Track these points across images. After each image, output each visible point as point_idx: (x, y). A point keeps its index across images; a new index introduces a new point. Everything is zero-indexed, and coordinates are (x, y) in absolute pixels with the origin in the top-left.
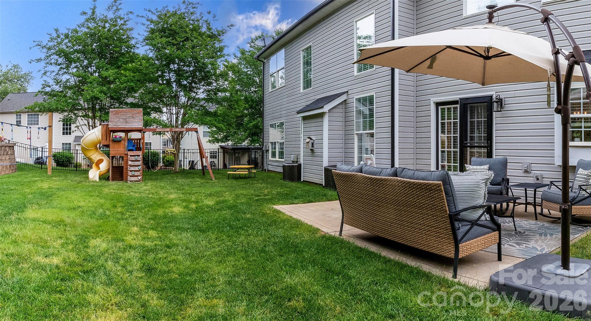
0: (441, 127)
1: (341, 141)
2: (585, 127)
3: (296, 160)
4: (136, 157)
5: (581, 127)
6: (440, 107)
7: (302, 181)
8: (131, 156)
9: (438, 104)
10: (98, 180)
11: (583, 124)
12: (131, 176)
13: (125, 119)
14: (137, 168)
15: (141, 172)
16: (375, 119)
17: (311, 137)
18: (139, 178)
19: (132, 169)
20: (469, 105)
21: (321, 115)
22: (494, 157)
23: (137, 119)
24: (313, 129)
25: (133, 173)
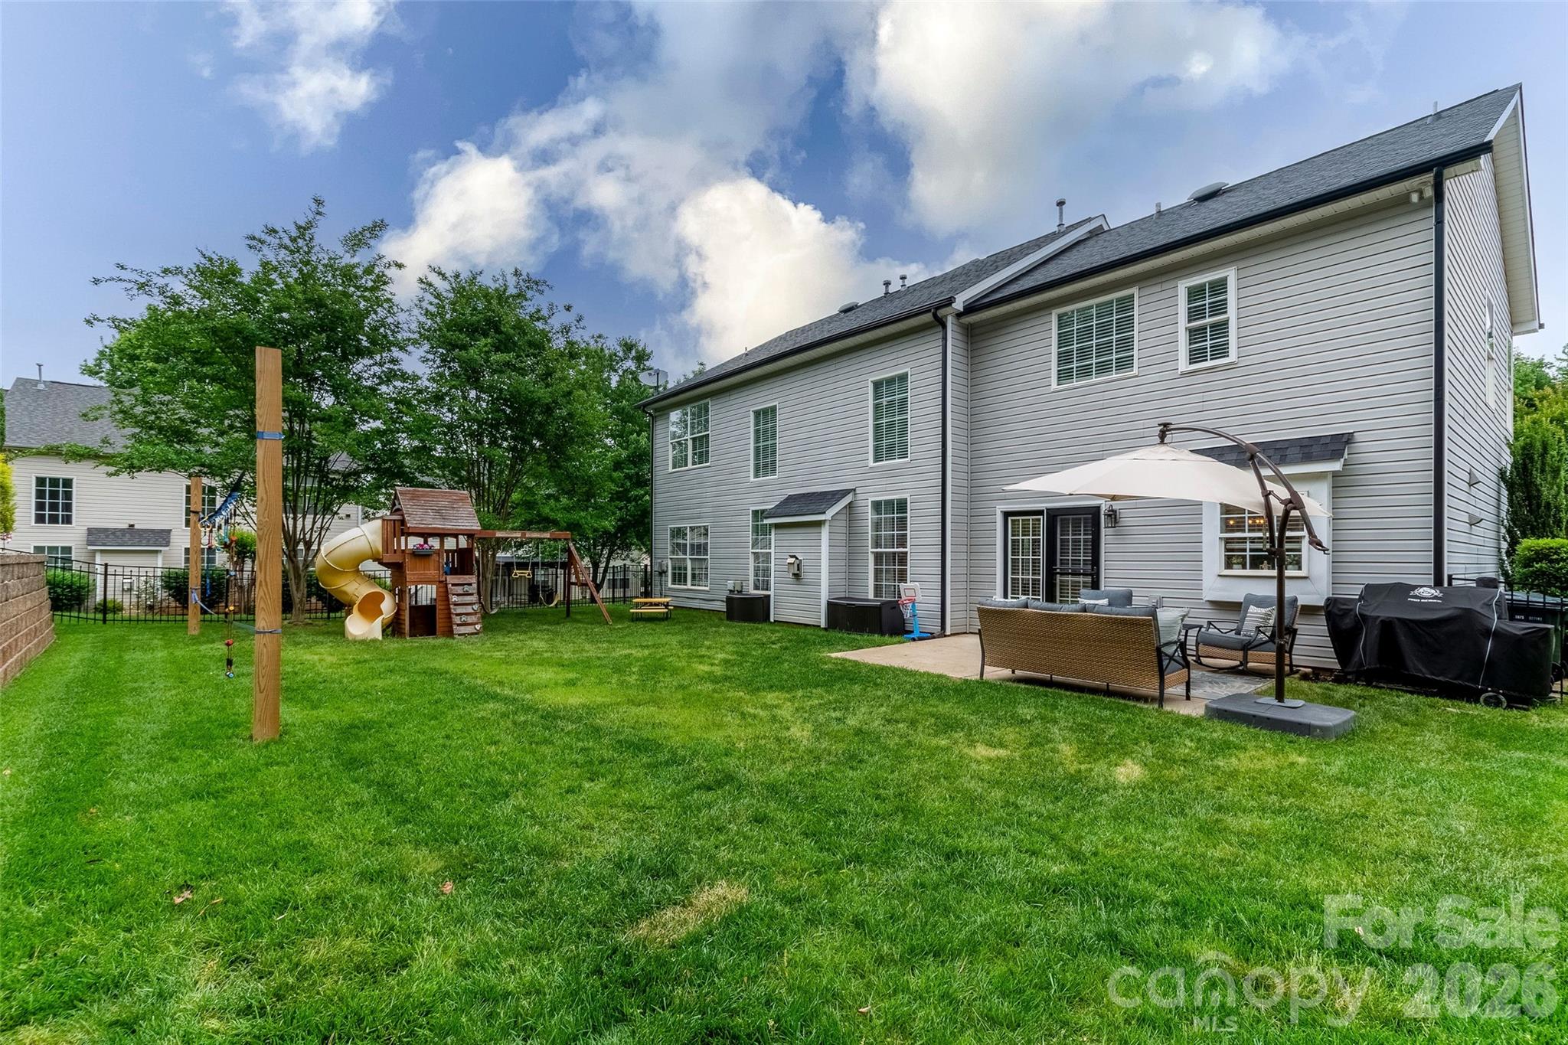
0: (1011, 548)
1: (843, 563)
2: (1251, 550)
3: (738, 588)
4: (466, 588)
5: (1245, 550)
6: (1010, 518)
7: (772, 620)
8: (453, 585)
9: (1007, 515)
10: (380, 638)
11: (1248, 546)
12: (458, 625)
13: (437, 511)
14: (469, 609)
15: (479, 615)
16: (908, 532)
17: (797, 555)
18: (478, 627)
19: (460, 610)
20: (1059, 518)
21: (819, 524)
22: (1103, 588)
23: (463, 513)
24: (799, 543)
25: (464, 618)
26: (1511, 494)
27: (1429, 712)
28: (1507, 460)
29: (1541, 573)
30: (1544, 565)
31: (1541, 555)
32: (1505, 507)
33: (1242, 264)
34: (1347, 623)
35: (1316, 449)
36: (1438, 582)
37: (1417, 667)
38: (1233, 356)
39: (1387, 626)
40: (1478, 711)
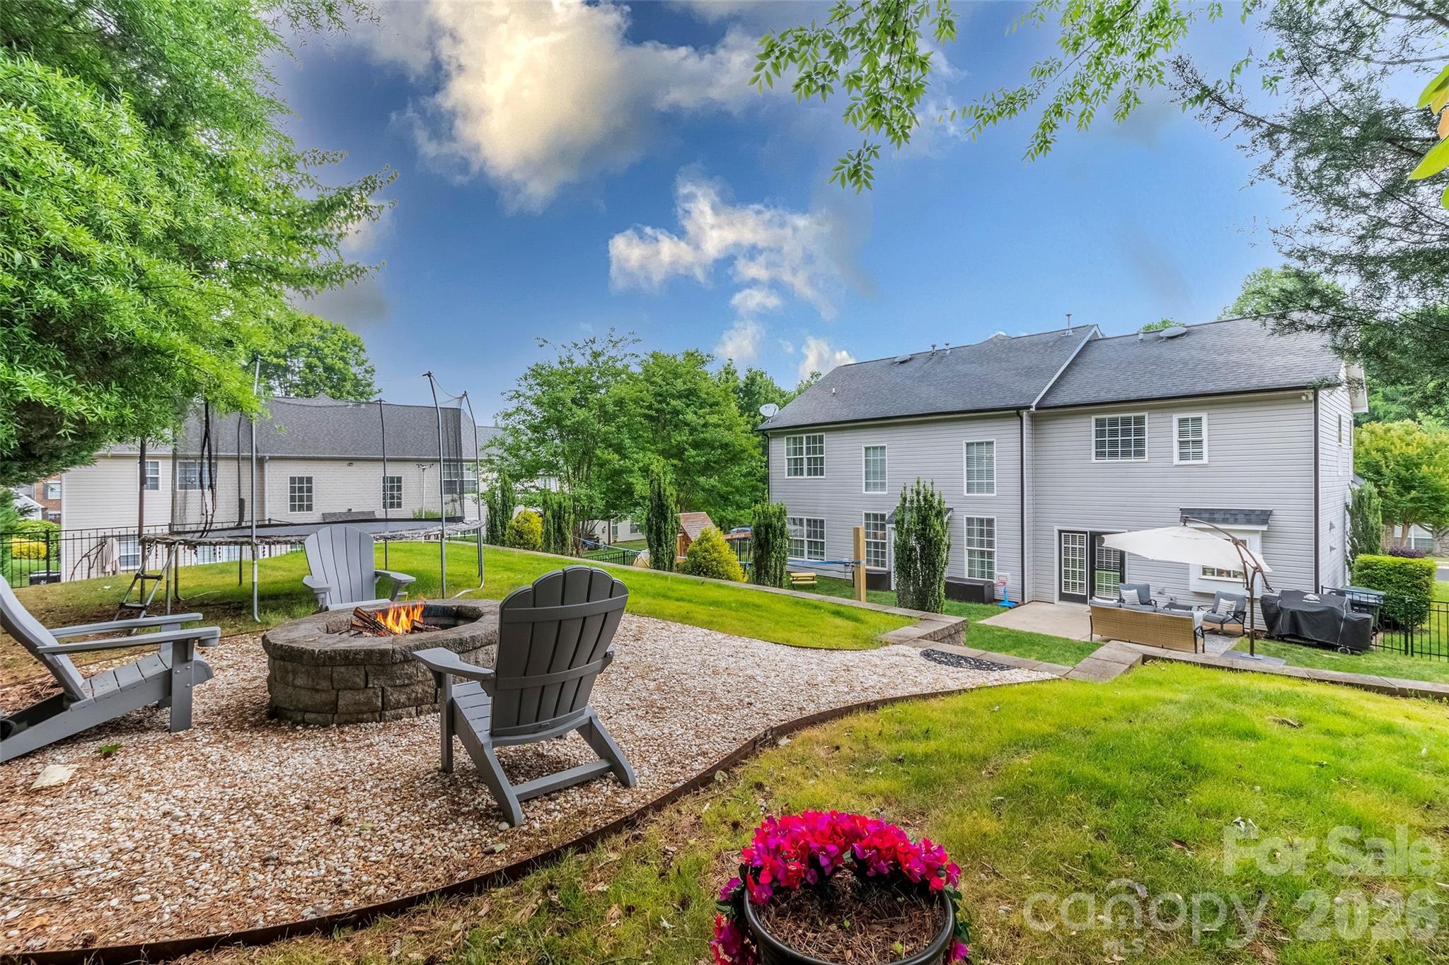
0: (1063, 551)
6: (1063, 534)
9: (1061, 531)
16: (995, 539)
20: (1097, 537)
26: (1352, 519)
27: (1316, 658)
28: (1350, 501)
29: (1369, 575)
30: (1369, 571)
31: (1367, 566)
32: (1348, 525)
33: (1211, 412)
34: (1273, 611)
35: (1253, 517)
36: (1317, 591)
37: (1307, 633)
38: (1205, 461)
39: (1293, 615)
40: (1337, 656)
